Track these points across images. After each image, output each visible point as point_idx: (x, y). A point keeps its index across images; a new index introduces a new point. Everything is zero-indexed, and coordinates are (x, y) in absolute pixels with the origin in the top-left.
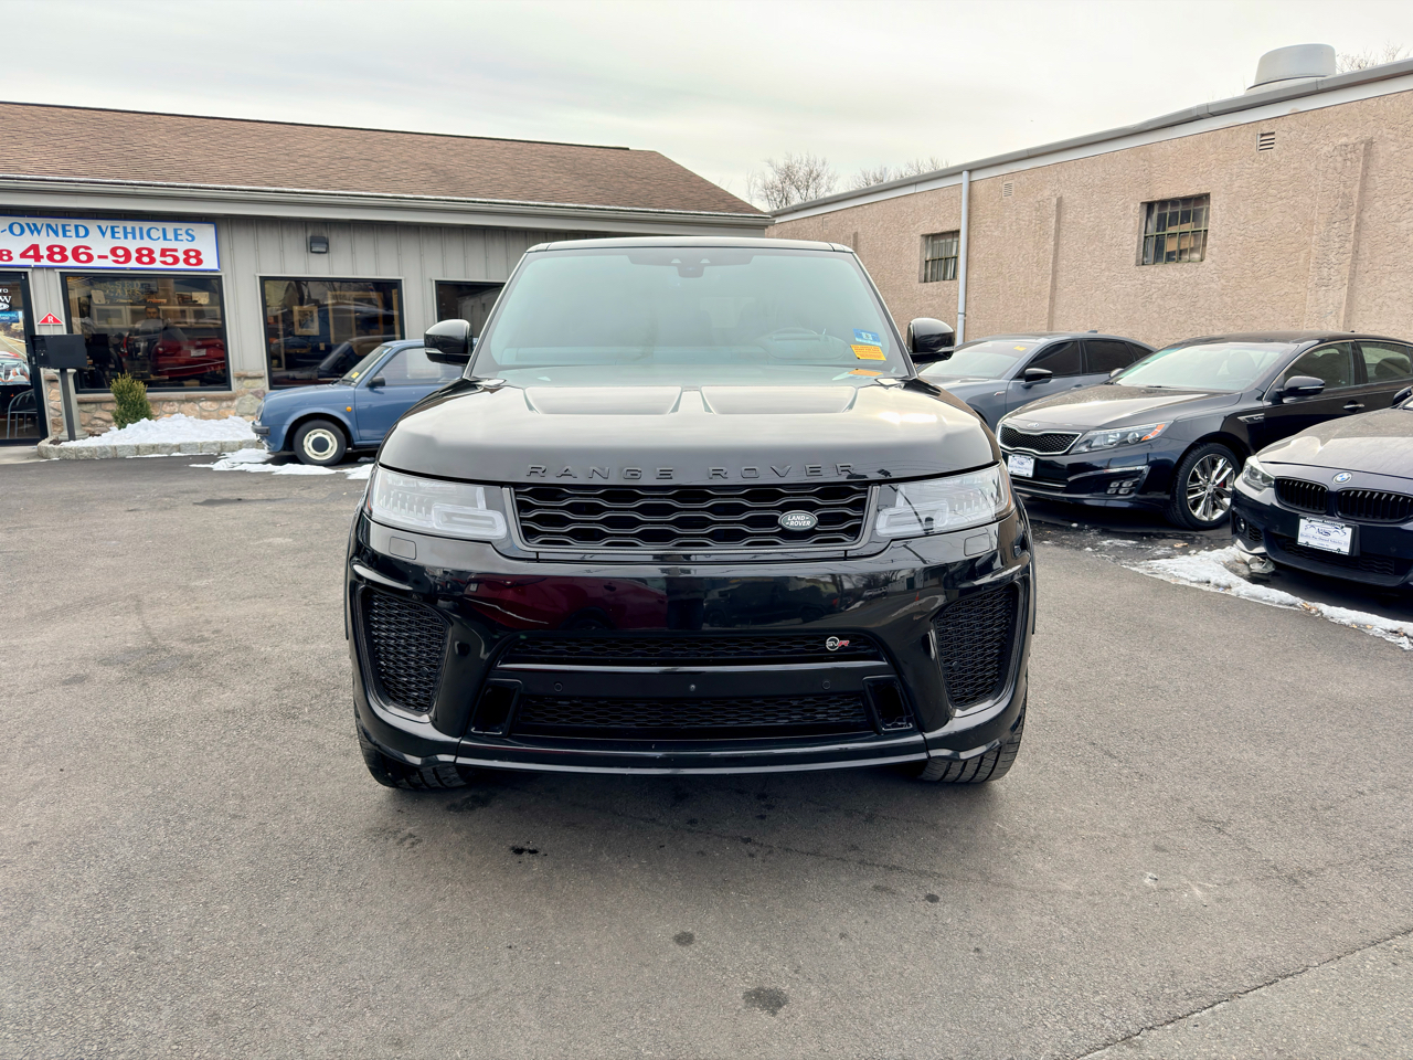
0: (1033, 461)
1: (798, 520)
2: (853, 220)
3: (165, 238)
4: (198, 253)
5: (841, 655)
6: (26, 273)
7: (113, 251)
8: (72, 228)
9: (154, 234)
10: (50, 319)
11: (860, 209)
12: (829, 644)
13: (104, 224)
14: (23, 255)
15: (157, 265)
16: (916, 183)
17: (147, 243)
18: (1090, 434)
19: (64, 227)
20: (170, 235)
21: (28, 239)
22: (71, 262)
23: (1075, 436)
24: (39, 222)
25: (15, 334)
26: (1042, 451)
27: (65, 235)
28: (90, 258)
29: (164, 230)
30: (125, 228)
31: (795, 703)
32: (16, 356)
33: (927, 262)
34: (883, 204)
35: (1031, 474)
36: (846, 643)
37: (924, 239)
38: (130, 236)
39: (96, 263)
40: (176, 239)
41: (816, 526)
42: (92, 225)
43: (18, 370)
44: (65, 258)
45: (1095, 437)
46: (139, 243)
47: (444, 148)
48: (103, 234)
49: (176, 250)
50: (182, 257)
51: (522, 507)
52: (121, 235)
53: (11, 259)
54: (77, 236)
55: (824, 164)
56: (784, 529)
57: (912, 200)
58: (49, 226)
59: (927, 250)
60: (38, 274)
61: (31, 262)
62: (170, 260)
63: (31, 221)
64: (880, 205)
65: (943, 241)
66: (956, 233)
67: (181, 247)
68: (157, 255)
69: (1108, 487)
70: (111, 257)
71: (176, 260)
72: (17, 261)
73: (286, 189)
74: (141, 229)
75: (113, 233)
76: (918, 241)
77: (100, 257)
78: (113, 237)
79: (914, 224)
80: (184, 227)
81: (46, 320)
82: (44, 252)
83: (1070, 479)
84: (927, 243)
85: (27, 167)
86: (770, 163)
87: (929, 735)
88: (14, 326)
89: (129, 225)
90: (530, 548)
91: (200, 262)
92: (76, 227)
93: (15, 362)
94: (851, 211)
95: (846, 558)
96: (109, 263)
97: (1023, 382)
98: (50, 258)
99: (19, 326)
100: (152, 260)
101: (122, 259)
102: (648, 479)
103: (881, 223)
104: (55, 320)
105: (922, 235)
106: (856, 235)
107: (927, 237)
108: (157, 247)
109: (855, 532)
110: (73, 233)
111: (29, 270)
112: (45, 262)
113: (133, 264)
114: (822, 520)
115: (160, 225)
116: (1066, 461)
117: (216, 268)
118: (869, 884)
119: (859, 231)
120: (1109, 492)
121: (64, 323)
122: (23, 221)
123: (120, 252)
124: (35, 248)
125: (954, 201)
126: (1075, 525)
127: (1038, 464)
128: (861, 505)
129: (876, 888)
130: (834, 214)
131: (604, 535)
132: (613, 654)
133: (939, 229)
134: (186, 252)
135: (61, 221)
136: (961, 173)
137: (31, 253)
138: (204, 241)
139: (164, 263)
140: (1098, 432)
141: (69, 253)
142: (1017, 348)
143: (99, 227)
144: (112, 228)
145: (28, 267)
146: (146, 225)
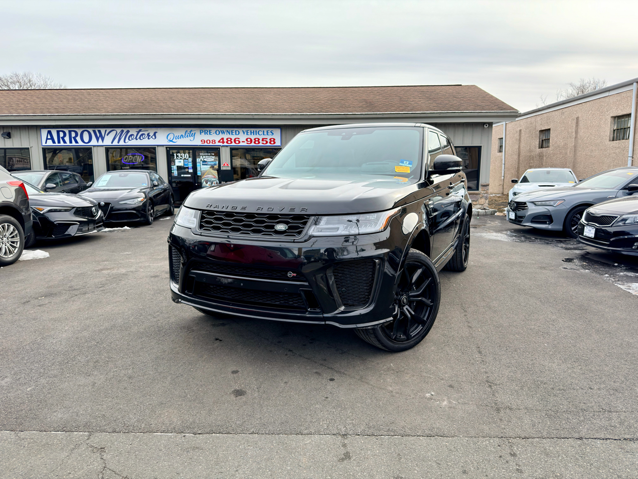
0: (594, 229)
1: (281, 227)
2: (576, 111)
3: (264, 134)
4: (274, 139)
5: (293, 279)
6: (219, 148)
7: (247, 140)
8: (234, 132)
9: (260, 133)
10: (226, 164)
11: (581, 105)
12: (289, 275)
13: (245, 130)
14: (219, 142)
15: (261, 144)
16: (609, 91)
17: (258, 136)
18: (624, 217)
19: (232, 131)
20: (265, 133)
21: (221, 136)
22: (233, 144)
23: (616, 217)
24: (224, 130)
25: (214, 169)
26: (600, 225)
27: (232, 134)
28: (239, 142)
29: (264, 131)
30: (251, 131)
31: (281, 296)
32: (215, 177)
33: (614, 130)
34: (592, 102)
35: (593, 236)
36: (295, 274)
37: (613, 119)
38: (252, 134)
39: (241, 144)
40: (267, 134)
41: (287, 229)
42: (241, 130)
43: (215, 182)
44: (231, 142)
45: (629, 218)
46: (255, 136)
47: (376, 92)
48: (244, 133)
49: (267, 139)
50: (269, 141)
51: (202, 217)
52: (249, 134)
53: (215, 143)
54: (236, 134)
55: (604, 83)
56: (276, 230)
57: (607, 99)
58: (227, 131)
59: (614, 124)
60: (223, 148)
61: (221, 144)
62: (265, 142)
63: (222, 129)
64: (590, 103)
65: (623, 120)
66: (629, 115)
67: (269, 137)
68: (260, 141)
69: (633, 245)
70: (246, 142)
71: (267, 142)
72: (217, 144)
73: (304, 114)
74: (256, 131)
75: (247, 133)
76: (609, 120)
77: (243, 142)
78: (247, 134)
79: (607, 111)
80: (270, 130)
81: (224, 165)
82: (225, 140)
83: (611, 240)
84: (615, 121)
85: (222, 110)
86: (571, 85)
87: (325, 315)
88: (215, 166)
89: (252, 130)
90: (202, 231)
91: (275, 143)
92: (236, 131)
93: (214, 179)
94: (576, 106)
95: (294, 242)
96: (245, 144)
97: (627, 191)
98: (227, 142)
99: (216, 167)
100: (259, 143)
101: (249, 143)
102: (238, 210)
103: (591, 112)
104: (227, 165)
105: (612, 117)
106: (577, 118)
107: (614, 117)
108: (261, 138)
109: (300, 233)
110: (234, 134)
111: (220, 147)
112: (225, 144)
113: (253, 144)
114: (290, 228)
115: (262, 130)
116: (611, 230)
117: (280, 145)
118: (315, 371)
119: (580, 116)
120: (634, 248)
121: (230, 166)
122: (220, 129)
123: (249, 140)
124: (223, 139)
125: (629, 98)
126: (616, 264)
127: (597, 231)
128: (305, 223)
129: (316, 372)
130: (568, 108)
131: (221, 228)
132: (222, 270)
133: (621, 113)
134: (270, 139)
135: (231, 129)
136: (632, 84)
137: (221, 141)
138: (277, 135)
139: (263, 143)
140: (629, 216)
141: (233, 141)
142: (629, 174)
143: (243, 131)
144: (247, 131)
145: (220, 146)
146: (258, 130)
